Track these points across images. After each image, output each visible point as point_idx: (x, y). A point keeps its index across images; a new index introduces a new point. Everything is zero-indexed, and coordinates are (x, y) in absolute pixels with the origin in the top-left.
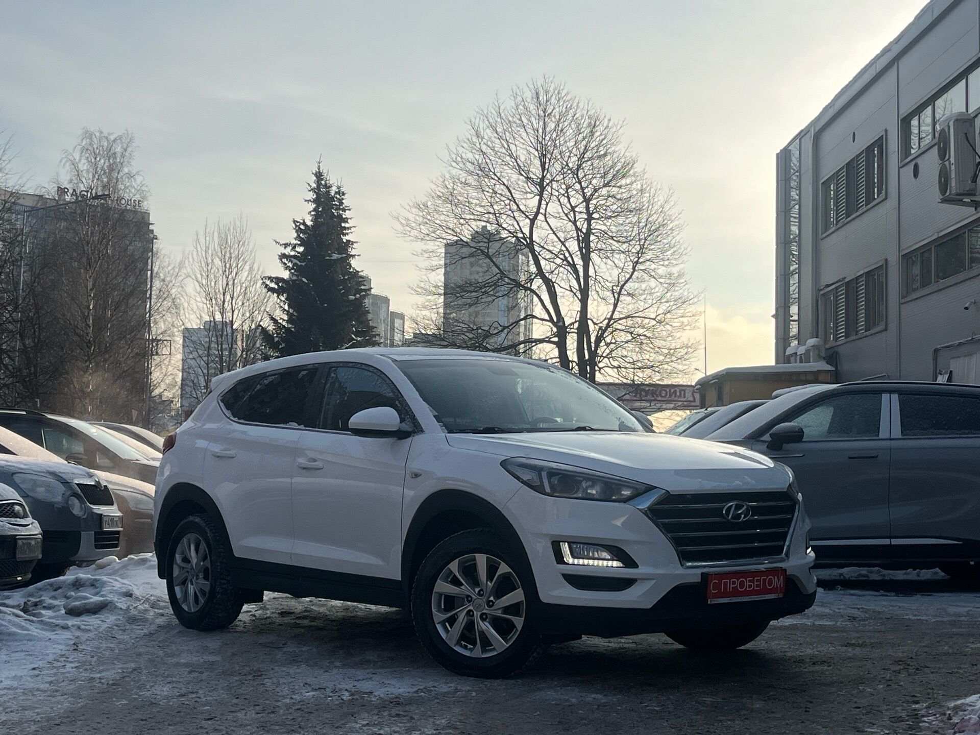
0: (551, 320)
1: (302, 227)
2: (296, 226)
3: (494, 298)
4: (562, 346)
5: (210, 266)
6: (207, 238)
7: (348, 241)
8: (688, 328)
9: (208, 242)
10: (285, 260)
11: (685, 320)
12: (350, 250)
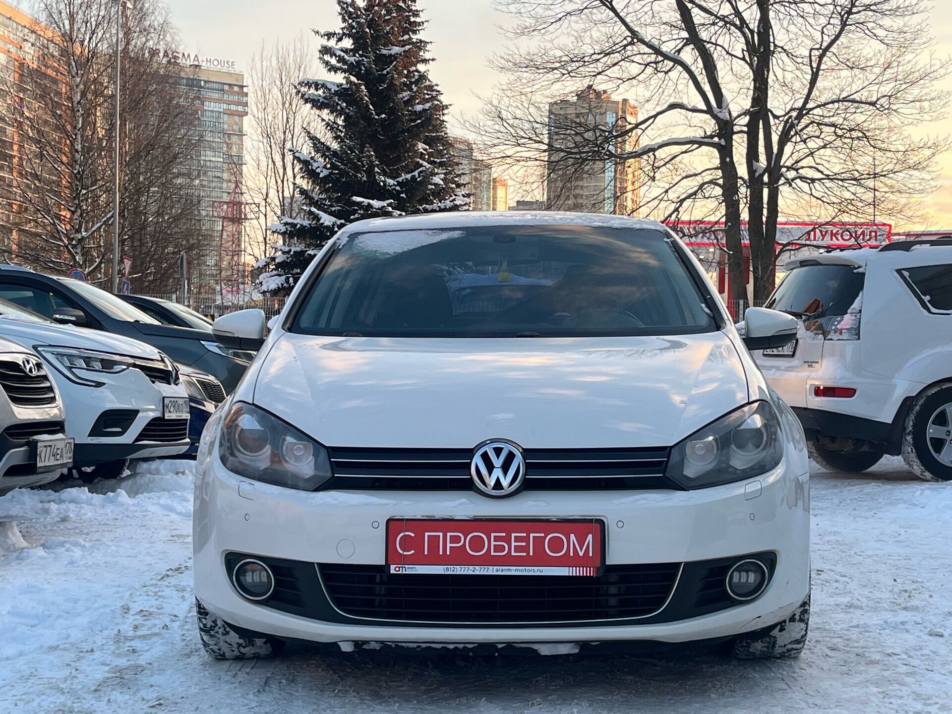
0: (709, 111)
1: (351, 9)
2: (343, 8)
3: (621, 81)
4: (725, 151)
5: (267, 97)
6: (264, 63)
7: (421, 41)
8: (926, 117)
9: (264, 68)
10: (327, 57)
11: (926, 104)
12: (421, 53)
